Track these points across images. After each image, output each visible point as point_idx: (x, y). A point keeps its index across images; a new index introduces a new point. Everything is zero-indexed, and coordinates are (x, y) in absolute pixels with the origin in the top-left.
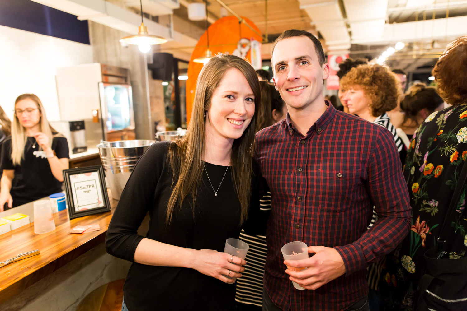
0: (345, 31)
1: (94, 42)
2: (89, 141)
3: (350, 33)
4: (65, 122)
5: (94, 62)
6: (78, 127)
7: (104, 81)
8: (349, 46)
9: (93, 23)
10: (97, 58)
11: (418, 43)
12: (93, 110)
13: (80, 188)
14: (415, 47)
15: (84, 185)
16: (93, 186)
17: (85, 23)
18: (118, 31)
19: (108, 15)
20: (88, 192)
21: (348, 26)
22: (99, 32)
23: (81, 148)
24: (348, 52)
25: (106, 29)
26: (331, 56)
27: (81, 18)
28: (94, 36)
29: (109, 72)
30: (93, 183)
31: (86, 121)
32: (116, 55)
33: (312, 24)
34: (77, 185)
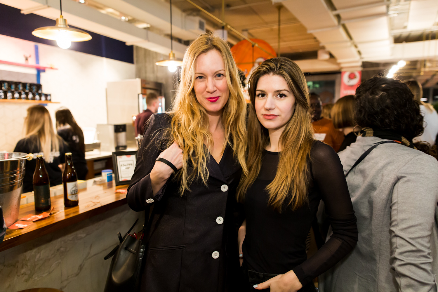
0: (354, 50)
1: (137, 62)
2: (129, 142)
3: (359, 53)
4: (111, 125)
5: (136, 78)
6: (121, 130)
7: (143, 93)
8: (360, 64)
9: (137, 47)
10: (138, 75)
11: (431, 61)
12: (133, 117)
13: (123, 165)
14: (428, 64)
15: (125, 163)
16: (131, 164)
17: (131, 47)
18: (156, 53)
19: (149, 41)
20: (128, 168)
21: (356, 46)
22: (141, 53)
23: (122, 146)
24: (360, 69)
25: (147, 52)
26: (345, 72)
27: (128, 44)
28: (137, 57)
29: (147, 86)
30: (131, 162)
31: (127, 125)
32: (153, 72)
33: (321, 45)
34: (122, 163)
